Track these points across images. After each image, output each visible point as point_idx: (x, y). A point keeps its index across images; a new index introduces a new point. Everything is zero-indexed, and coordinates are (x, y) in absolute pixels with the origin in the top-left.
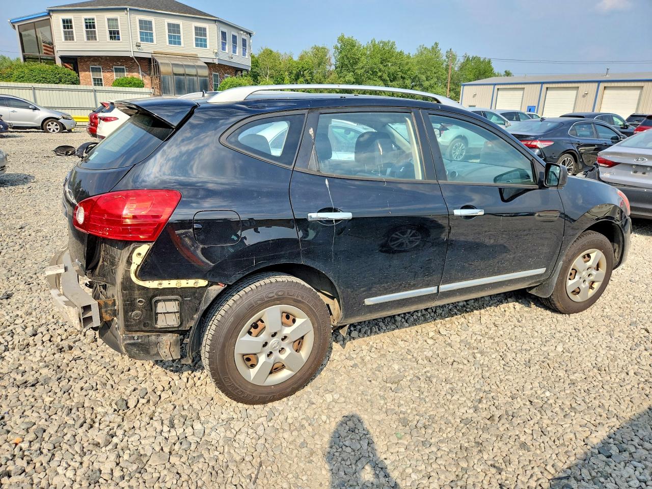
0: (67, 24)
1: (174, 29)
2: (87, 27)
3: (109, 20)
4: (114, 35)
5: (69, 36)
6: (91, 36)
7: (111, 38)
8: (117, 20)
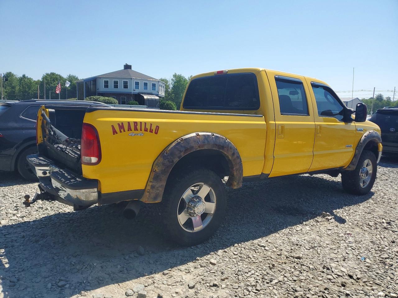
0: (106, 82)
1: (146, 84)
2: (114, 83)
3: (124, 81)
4: (126, 86)
5: (106, 86)
6: (116, 86)
7: (124, 88)
8: (127, 82)
